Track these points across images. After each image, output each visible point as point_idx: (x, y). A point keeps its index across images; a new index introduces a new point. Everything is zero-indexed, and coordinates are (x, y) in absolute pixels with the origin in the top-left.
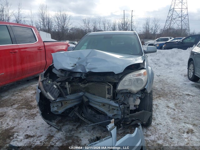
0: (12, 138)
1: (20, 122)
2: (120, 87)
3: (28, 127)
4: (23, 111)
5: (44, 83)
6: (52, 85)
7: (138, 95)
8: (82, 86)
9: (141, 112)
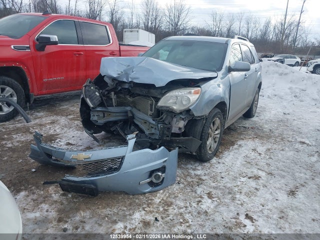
0: (53, 142)
1: (68, 131)
2: (161, 103)
3: (73, 137)
4: (76, 122)
5: (87, 88)
6: (95, 92)
7: (181, 116)
8: (130, 99)
9: (187, 138)
